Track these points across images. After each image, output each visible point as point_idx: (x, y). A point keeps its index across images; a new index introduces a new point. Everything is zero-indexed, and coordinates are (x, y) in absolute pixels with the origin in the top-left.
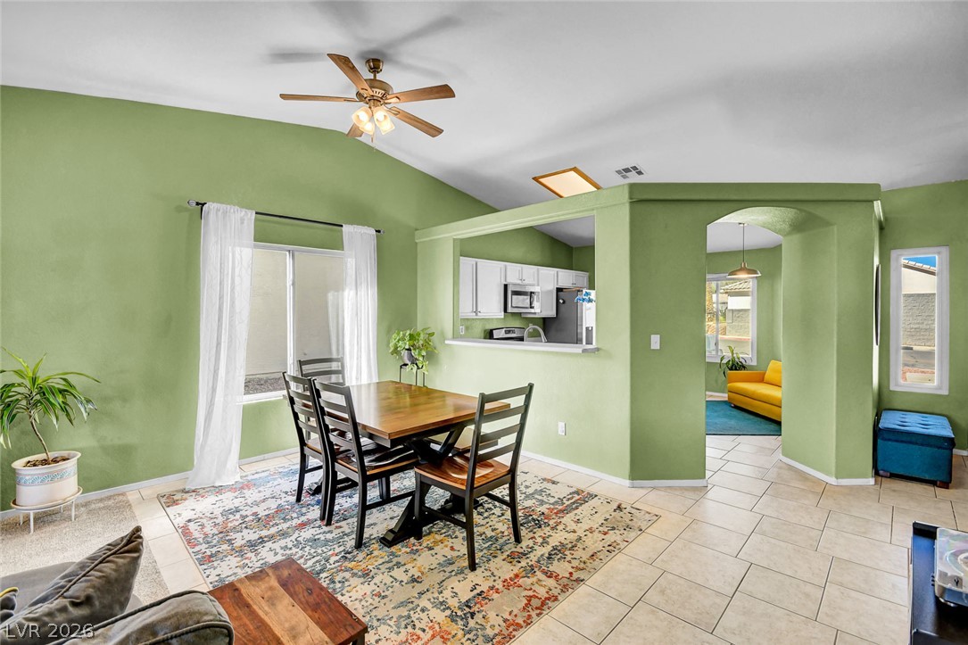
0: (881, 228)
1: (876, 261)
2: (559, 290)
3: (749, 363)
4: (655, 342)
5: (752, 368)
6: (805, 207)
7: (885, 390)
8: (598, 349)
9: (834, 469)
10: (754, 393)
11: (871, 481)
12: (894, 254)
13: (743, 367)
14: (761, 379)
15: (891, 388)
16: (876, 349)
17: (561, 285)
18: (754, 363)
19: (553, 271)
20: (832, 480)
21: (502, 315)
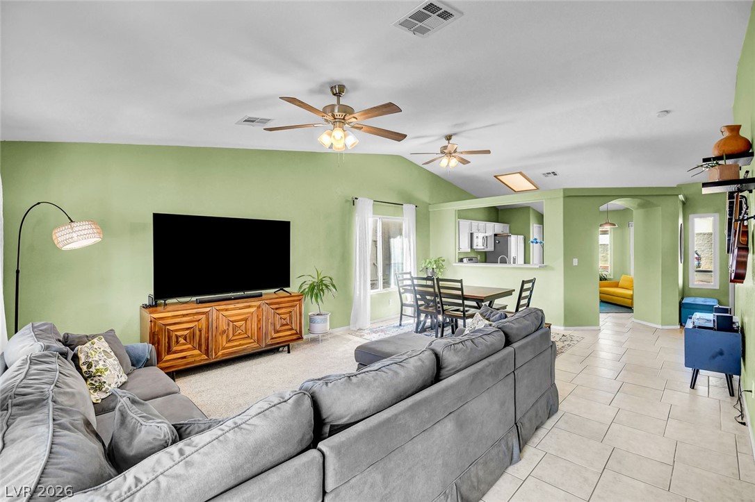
0: (684, 203)
1: (681, 221)
2: (495, 235)
3: (608, 277)
4: (575, 262)
5: (610, 279)
6: (645, 198)
7: (686, 288)
8: (546, 266)
9: (660, 321)
10: (614, 292)
11: (679, 327)
12: (691, 216)
13: (606, 279)
14: (617, 285)
15: (690, 286)
16: (681, 266)
17: (496, 232)
18: (612, 277)
19: (492, 224)
20: (660, 327)
21: (469, 250)
